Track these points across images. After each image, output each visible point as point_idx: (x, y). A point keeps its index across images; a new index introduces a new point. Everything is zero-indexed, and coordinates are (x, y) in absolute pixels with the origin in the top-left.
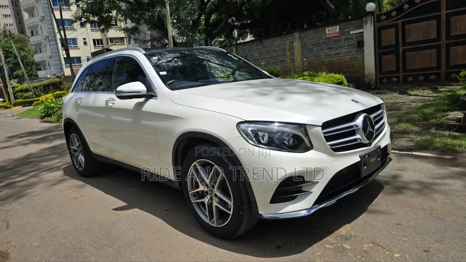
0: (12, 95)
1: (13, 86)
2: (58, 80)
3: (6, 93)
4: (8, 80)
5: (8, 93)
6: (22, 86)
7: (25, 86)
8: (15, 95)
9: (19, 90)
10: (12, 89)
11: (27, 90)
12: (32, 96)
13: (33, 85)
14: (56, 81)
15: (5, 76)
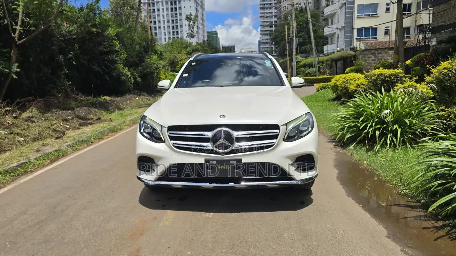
0: (294, 70)
1: (298, 60)
2: (352, 53)
3: (290, 67)
4: (294, 53)
5: (291, 67)
6: (307, 60)
7: (310, 60)
8: (297, 70)
9: (303, 65)
10: (297, 63)
11: (311, 65)
12: (315, 72)
13: (320, 59)
14: (350, 55)
15: (293, 49)
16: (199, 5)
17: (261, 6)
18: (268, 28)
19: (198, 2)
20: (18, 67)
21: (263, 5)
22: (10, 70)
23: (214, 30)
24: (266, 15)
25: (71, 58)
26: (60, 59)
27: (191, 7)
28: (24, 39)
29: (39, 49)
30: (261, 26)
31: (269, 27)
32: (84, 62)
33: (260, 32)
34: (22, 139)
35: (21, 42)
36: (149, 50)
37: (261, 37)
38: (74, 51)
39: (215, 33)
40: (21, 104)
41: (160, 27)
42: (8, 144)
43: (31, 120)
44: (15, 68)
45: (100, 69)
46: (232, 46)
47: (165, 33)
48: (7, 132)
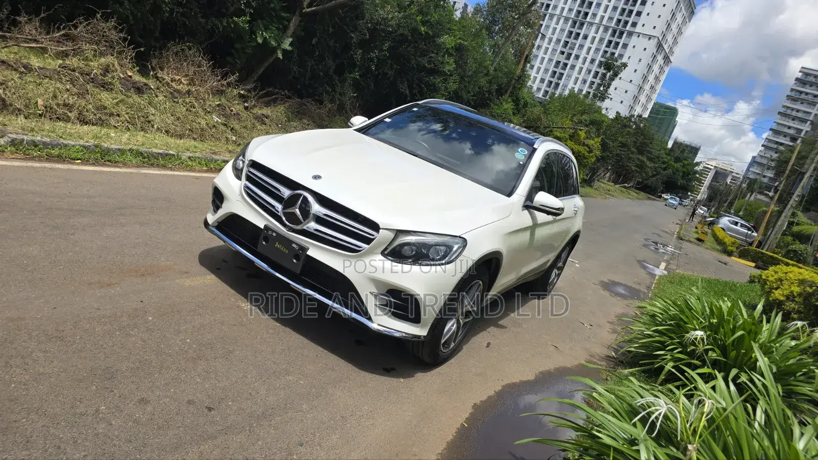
1: (796, 221)
4: (792, 203)
6: (811, 226)
7: (815, 228)
9: (797, 232)
11: (809, 239)
12: (808, 255)
15: (793, 194)
16: (664, 51)
17: (793, 94)
18: (786, 141)
19: (663, 45)
20: (291, 45)
21: (798, 94)
22: (279, 45)
23: (671, 104)
24: (794, 113)
25: (371, 60)
26: (356, 54)
27: (646, 50)
28: (313, 8)
29: (331, 30)
30: (771, 129)
31: (788, 139)
32: (390, 72)
33: (762, 142)
34: (234, 138)
35: (309, 9)
36: (506, 92)
37: (761, 151)
38: (381, 50)
39: (673, 112)
40: (274, 96)
41: (573, 67)
42: (212, 135)
43: (263, 120)
44: (286, 45)
45: (408, 92)
46: (694, 145)
47: (577, 79)
48: (220, 121)
